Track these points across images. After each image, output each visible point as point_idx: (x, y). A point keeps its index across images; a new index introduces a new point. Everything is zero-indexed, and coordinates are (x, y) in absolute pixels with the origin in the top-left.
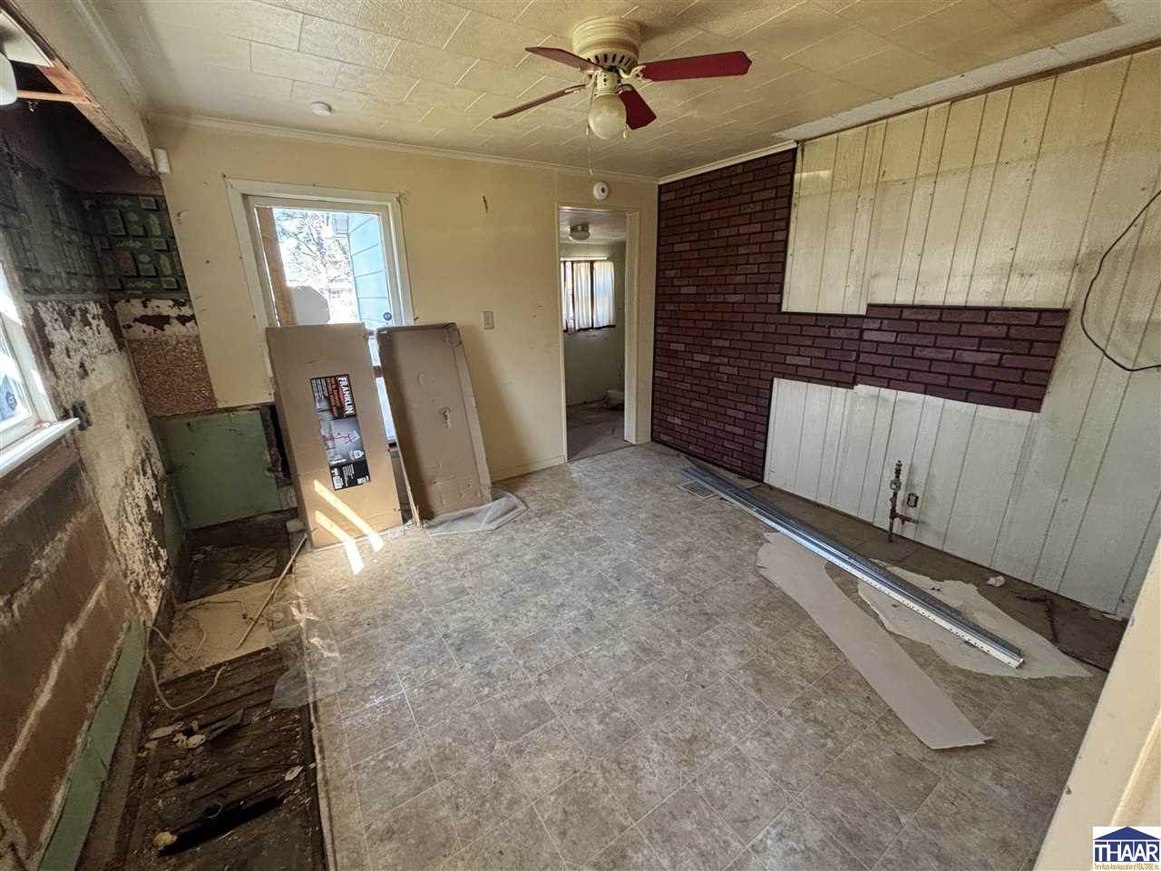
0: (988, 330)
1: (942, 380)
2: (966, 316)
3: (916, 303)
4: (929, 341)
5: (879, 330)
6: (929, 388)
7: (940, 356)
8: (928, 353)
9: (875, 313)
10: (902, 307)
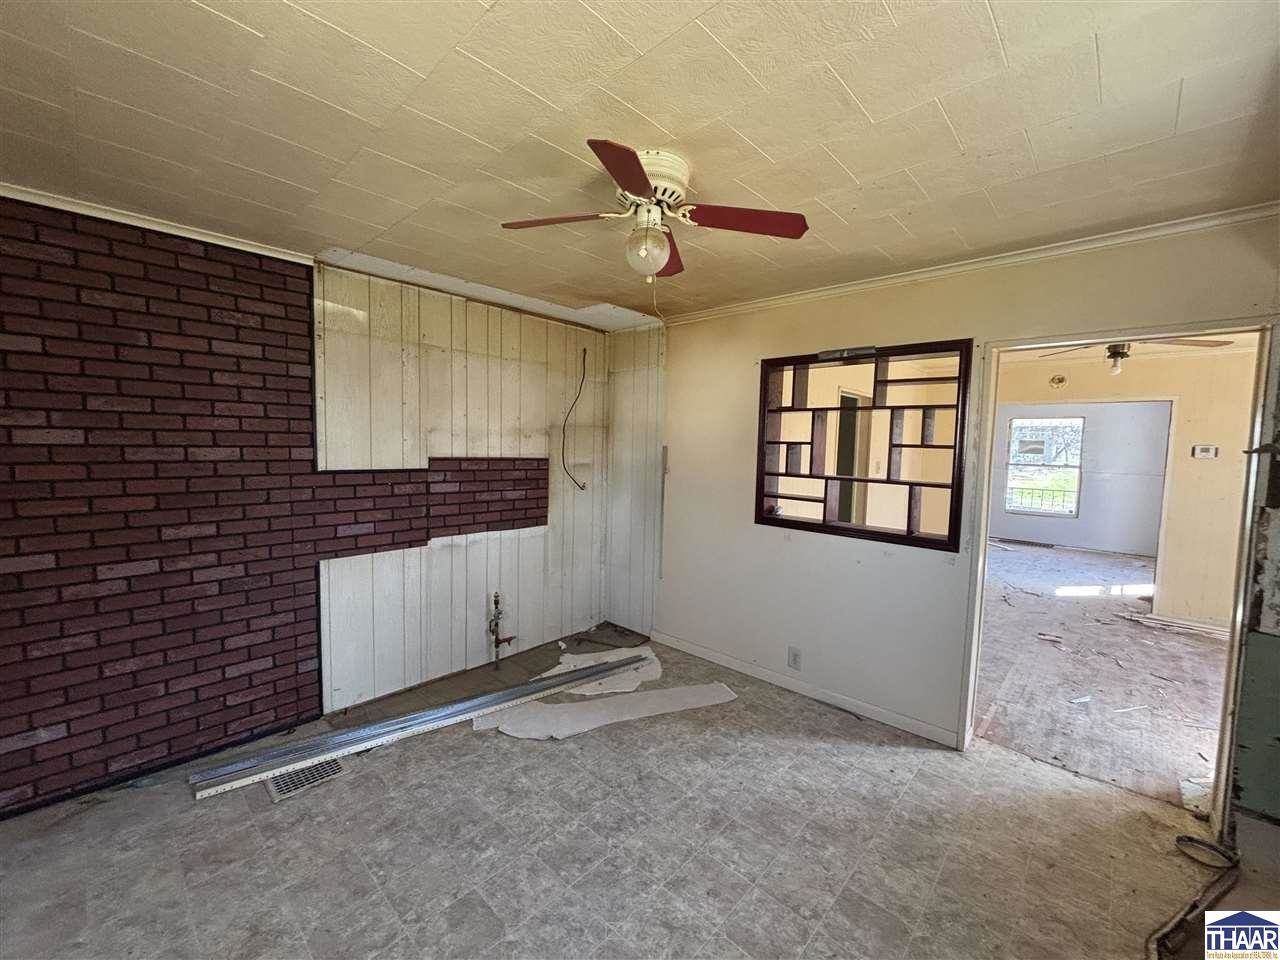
0: (517, 474)
1: (497, 516)
2: (502, 465)
3: (470, 456)
4: (483, 486)
5: (444, 481)
6: (491, 525)
7: (494, 498)
8: (485, 497)
9: (436, 466)
10: (460, 460)
